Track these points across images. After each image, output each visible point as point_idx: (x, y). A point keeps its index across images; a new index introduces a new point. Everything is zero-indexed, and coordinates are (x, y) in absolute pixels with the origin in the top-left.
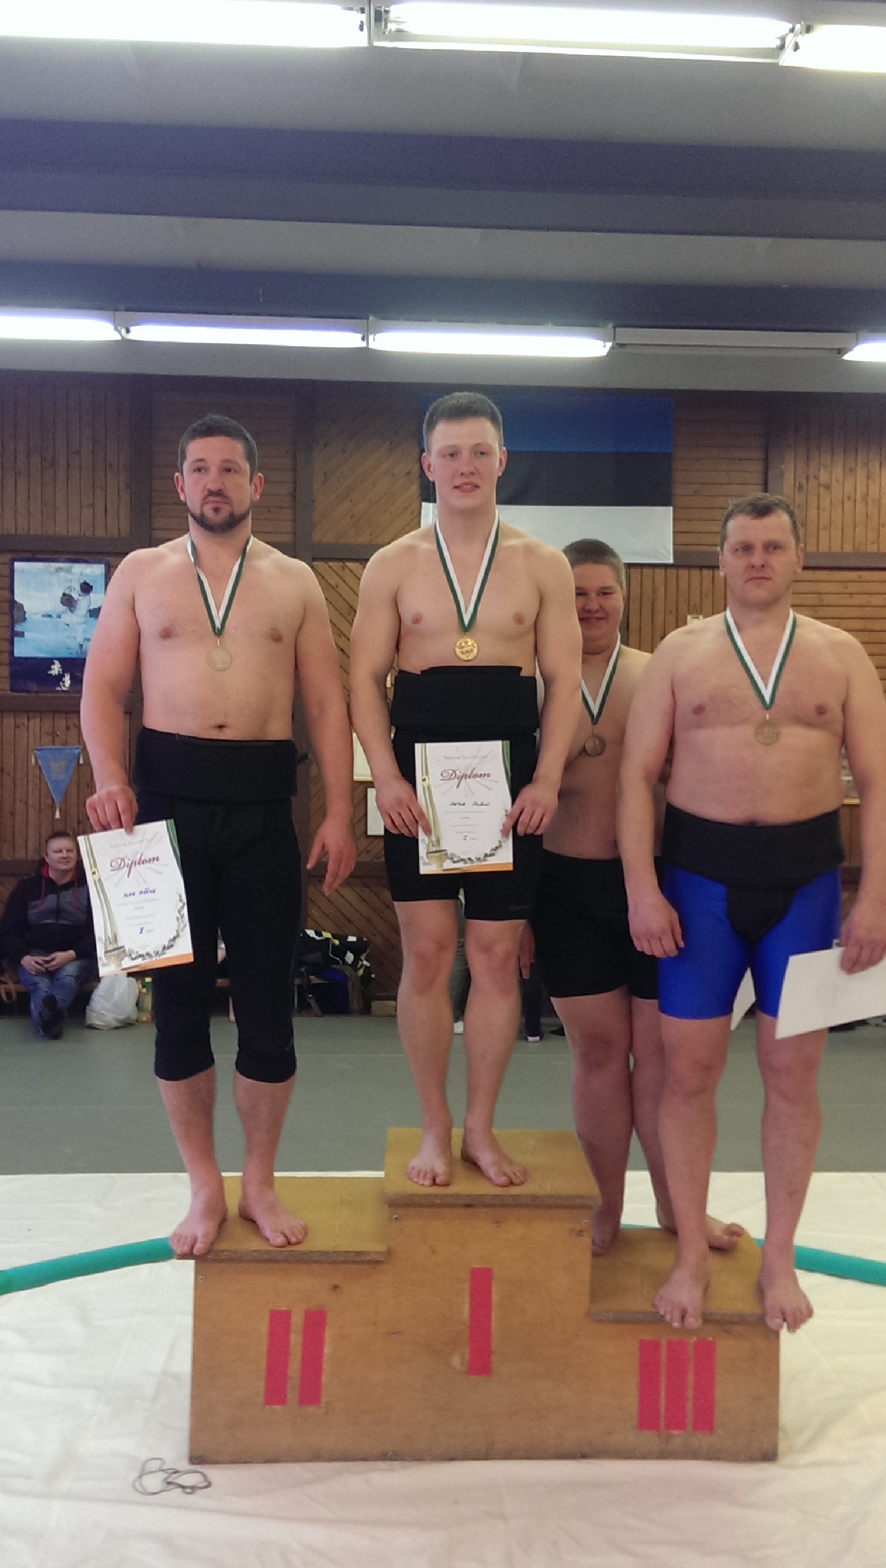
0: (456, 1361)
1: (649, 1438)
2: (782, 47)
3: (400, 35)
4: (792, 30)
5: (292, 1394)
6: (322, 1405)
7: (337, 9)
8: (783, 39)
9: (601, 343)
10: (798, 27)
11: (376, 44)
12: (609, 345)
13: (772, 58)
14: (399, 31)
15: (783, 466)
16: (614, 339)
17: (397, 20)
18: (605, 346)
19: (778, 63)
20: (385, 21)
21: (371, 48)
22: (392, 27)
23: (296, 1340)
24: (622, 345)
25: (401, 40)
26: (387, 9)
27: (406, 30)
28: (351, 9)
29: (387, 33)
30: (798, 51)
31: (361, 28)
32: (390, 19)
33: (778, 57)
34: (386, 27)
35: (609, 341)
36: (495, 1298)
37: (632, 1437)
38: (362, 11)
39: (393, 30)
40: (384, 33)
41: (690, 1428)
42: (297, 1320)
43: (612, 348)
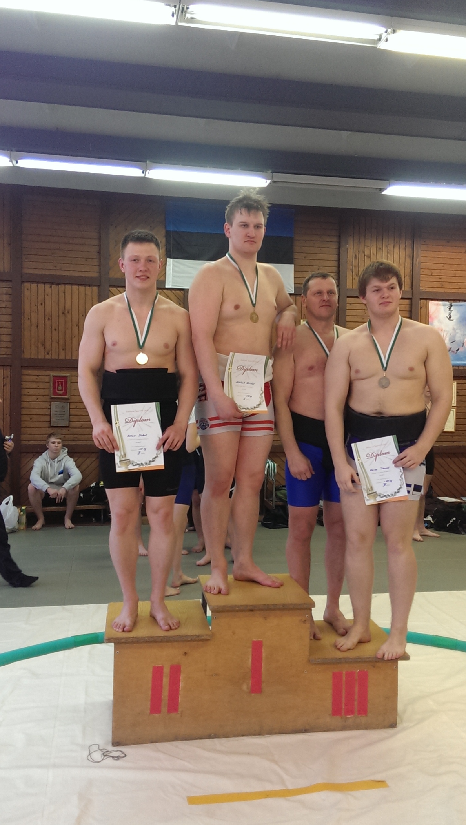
0: (245, 687)
1: (337, 720)
2: (380, 39)
3: (192, 20)
4: (386, 32)
5: (164, 709)
6: (179, 712)
7: (162, 5)
8: (380, 36)
9: (265, 180)
10: (389, 30)
11: (180, 24)
12: (269, 181)
13: (374, 44)
14: (192, 18)
15: (347, 246)
16: (272, 179)
17: (192, 12)
18: (266, 182)
19: (377, 48)
20: (185, 13)
21: (177, 26)
22: (188, 16)
23: (166, 681)
24: (275, 182)
25: (191, 23)
26: (188, 7)
27: (195, 18)
28: (169, 5)
29: (186, 19)
30: (387, 42)
31: (173, 15)
32: (188, 12)
33: (377, 44)
34: (185, 16)
35: (269, 180)
36: (264, 655)
37: (329, 719)
38: (175, 7)
39: (189, 17)
40: (184, 19)
41: (356, 714)
42: (166, 670)
43: (270, 183)
